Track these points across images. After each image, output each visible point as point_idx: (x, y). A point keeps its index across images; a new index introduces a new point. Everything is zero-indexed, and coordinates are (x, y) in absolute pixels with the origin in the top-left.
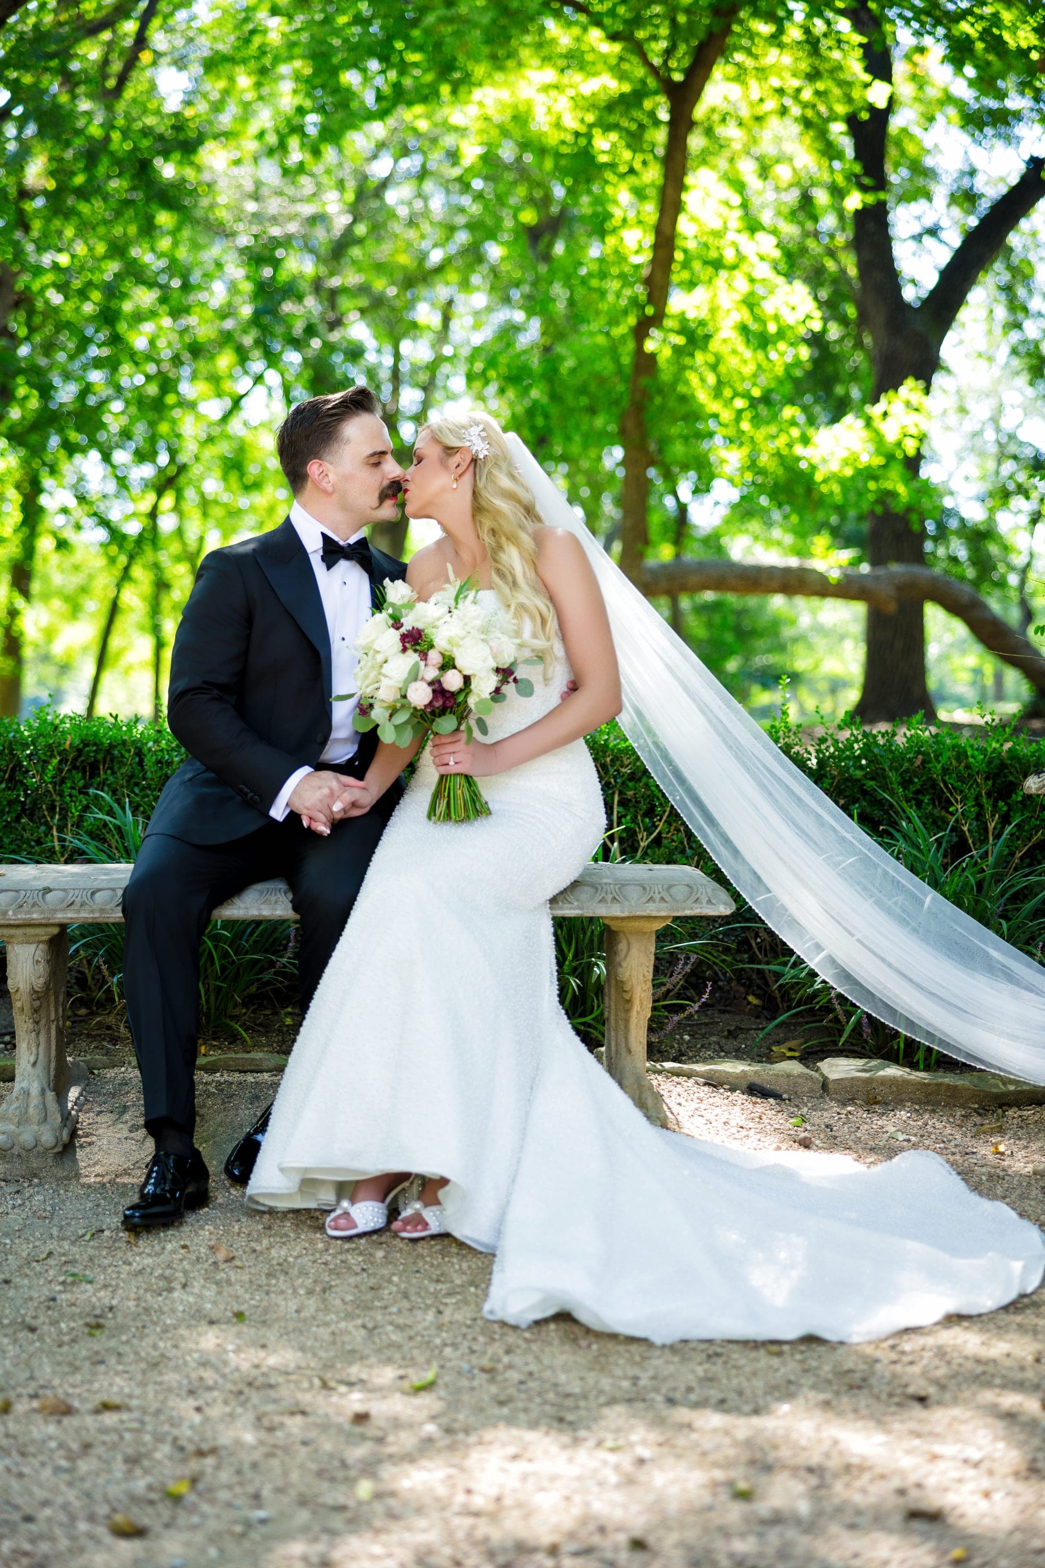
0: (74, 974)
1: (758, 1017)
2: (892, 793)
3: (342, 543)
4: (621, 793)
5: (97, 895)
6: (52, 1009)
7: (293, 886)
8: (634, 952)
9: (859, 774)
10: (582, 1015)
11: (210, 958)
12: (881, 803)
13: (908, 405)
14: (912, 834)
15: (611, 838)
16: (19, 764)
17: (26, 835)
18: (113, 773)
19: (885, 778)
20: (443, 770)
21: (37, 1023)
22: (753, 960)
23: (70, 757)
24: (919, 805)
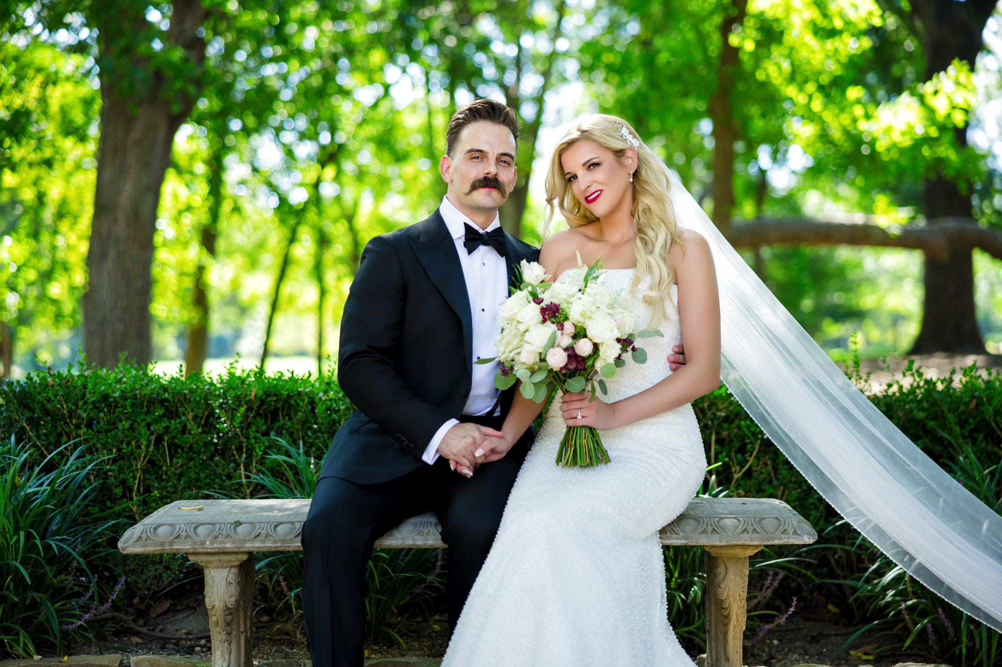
0: (258, 586)
1: (836, 624)
2: (951, 432)
3: (481, 231)
4: (717, 433)
5: (279, 528)
6: (242, 622)
7: (443, 520)
8: (731, 575)
9: (921, 415)
10: (687, 624)
11: (372, 575)
12: (941, 440)
13: (958, 83)
14: (968, 467)
15: (710, 473)
16: (212, 413)
17: (219, 471)
18: (290, 419)
19: (944, 418)
20: (571, 423)
21: (229, 634)
22: (832, 575)
23: (255, 406)
24: (974, 441)
